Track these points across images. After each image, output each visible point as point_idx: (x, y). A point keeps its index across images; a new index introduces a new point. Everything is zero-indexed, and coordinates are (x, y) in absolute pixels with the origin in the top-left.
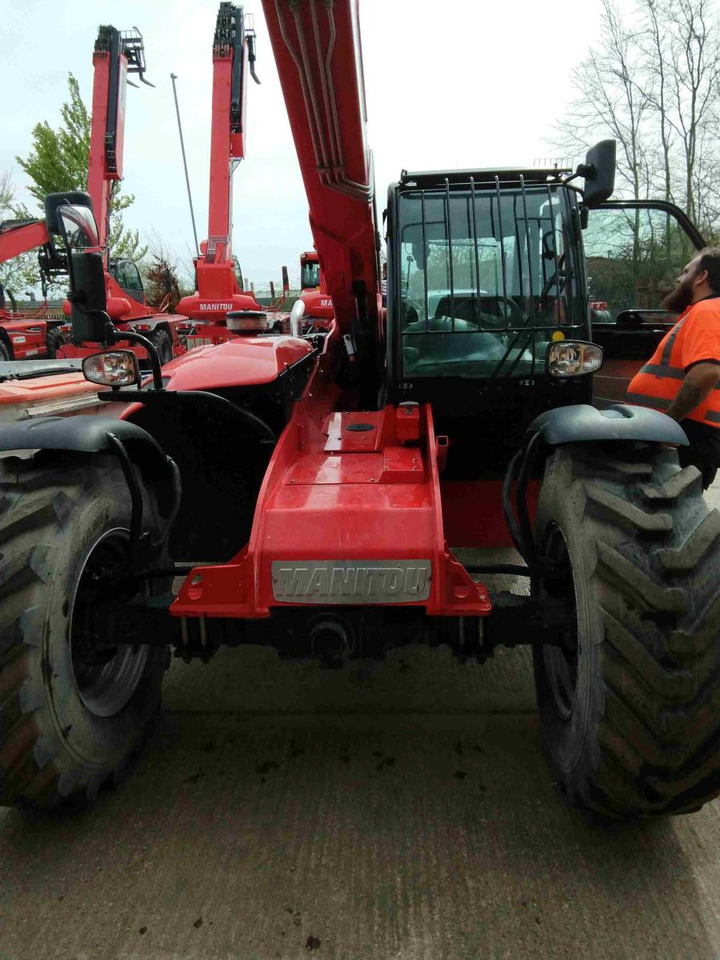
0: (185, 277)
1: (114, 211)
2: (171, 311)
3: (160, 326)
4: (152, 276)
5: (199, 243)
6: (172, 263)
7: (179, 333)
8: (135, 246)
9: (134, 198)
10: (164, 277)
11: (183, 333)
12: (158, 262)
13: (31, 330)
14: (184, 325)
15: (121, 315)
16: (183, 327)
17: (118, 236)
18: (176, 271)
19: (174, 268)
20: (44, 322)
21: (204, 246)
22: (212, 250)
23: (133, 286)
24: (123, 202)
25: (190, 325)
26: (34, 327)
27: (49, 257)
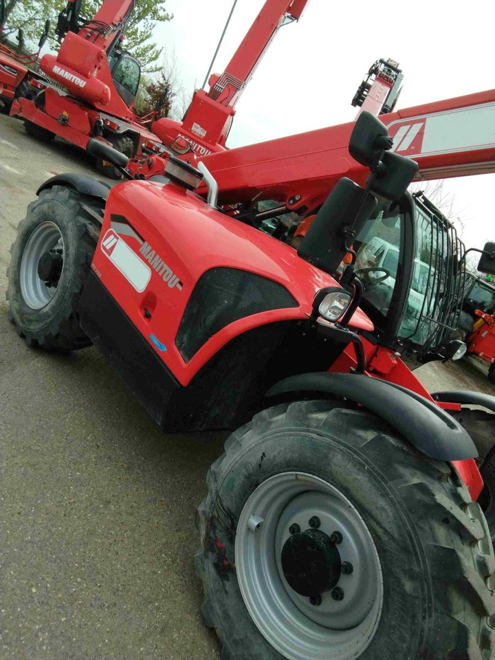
0: (179, 107)
1: (149, 17)
2: (149, 127)
3: (129, 134)
4: (150, 90)
5: (211, 73)
6: (174, 89)
7: (144, 151)
8: (152, 59)
9: (172, 18)
10: (161, 97)
11: (148, 153)
12: (162, 81)
13: (6, 68)
14: (152, 145)
15: (97, 101)
16: (150, 146)
17: (142, 41)
18: (174, 98)
19: (174, 95)
20: (25, 69)
21: (214, 80)
22: (221, 86)
23: (128, 87)
24: (161, 13)
25: (158, 149)
26: (11, 67)
27: (69, 19)
